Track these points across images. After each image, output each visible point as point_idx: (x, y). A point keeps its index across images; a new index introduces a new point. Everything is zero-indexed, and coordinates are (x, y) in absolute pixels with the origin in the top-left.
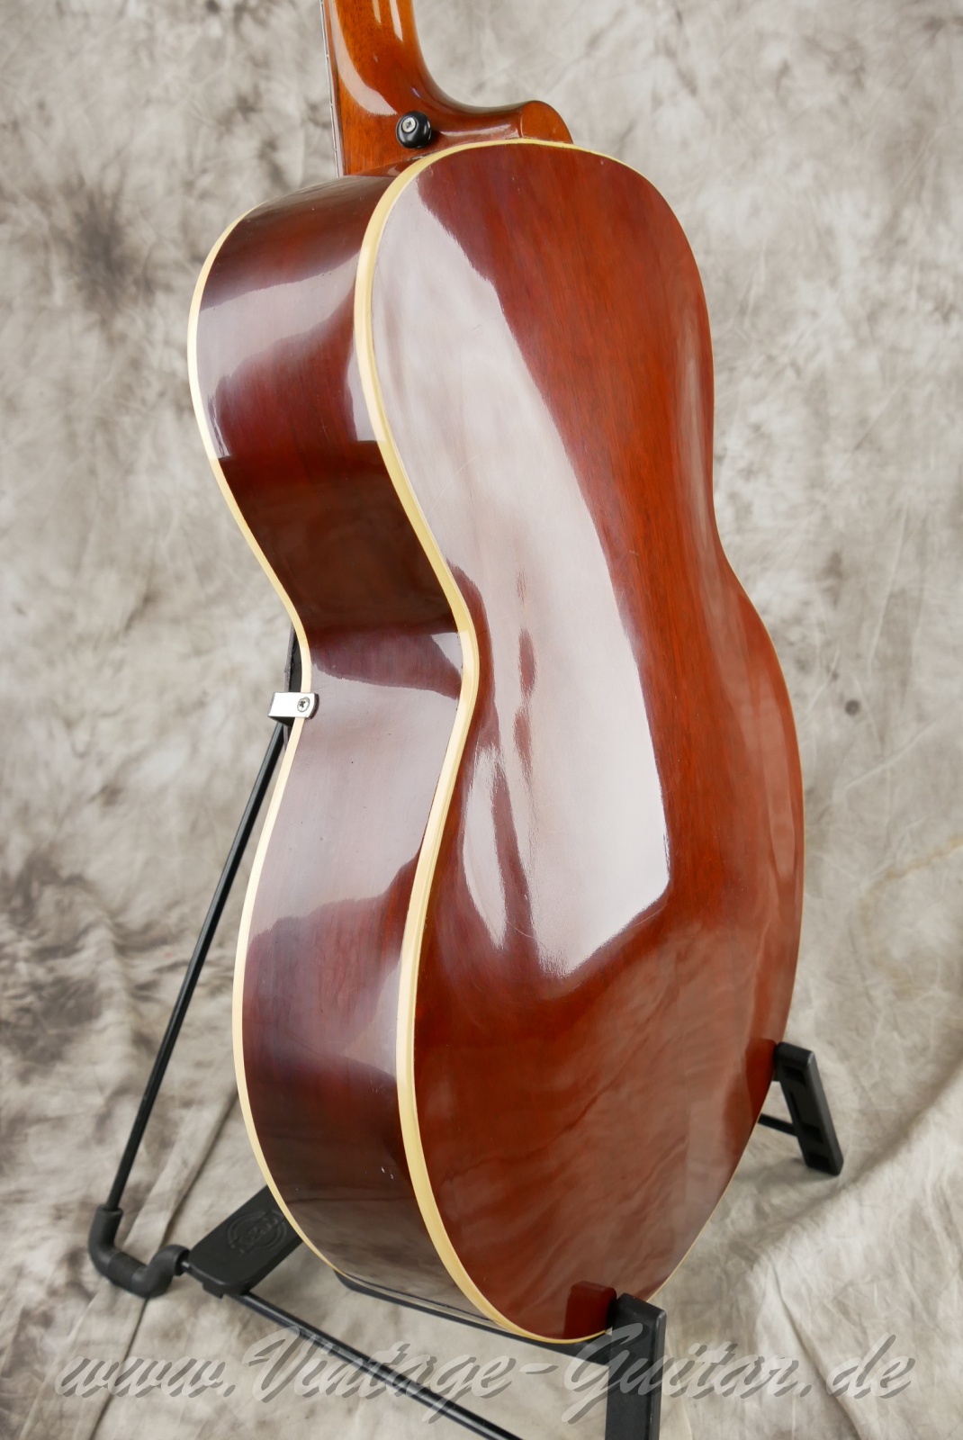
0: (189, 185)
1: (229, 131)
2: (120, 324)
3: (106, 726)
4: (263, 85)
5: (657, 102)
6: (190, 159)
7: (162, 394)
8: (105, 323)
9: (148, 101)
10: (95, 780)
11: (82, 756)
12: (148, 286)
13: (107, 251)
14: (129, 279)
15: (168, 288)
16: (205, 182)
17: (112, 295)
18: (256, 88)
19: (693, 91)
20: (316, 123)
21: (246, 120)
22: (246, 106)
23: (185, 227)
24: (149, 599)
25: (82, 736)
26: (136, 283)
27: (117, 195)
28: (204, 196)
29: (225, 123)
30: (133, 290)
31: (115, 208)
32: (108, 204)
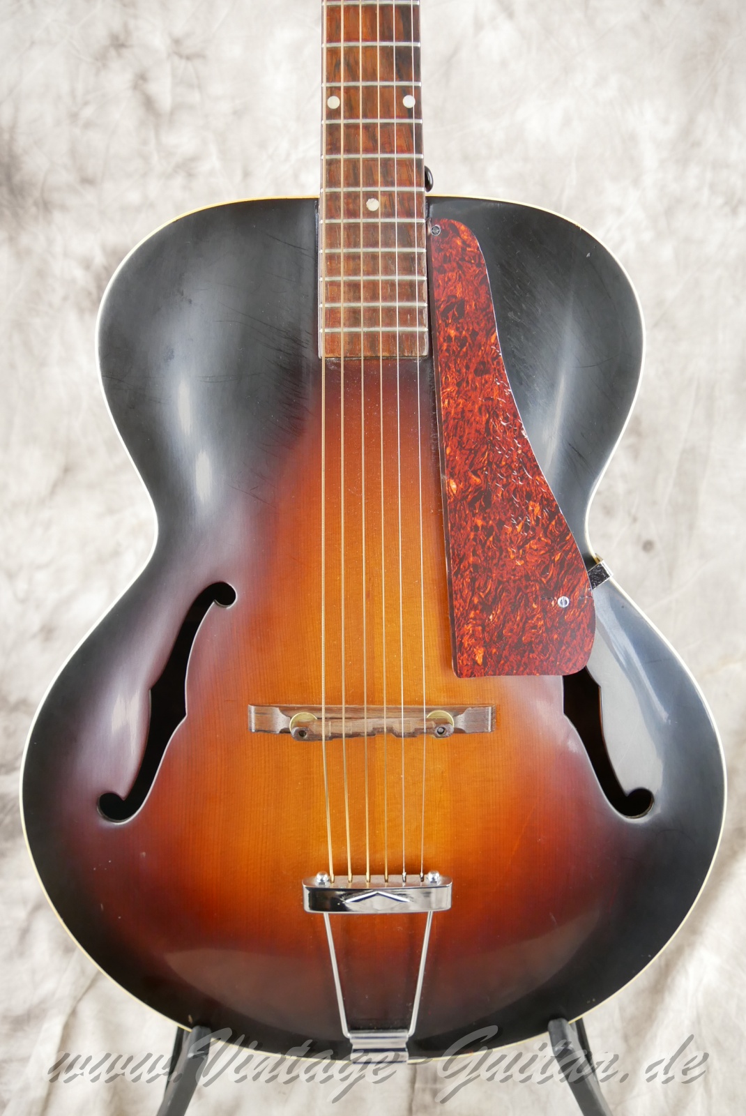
0: (74, 117)
1: (104, 66)
2: (25, 240)
3: (41, 577)
4: (132, 23)
5: (478, 26)
6: (73, 93)
7: (65, 298)
8: (12, 240)
9: (33, 43)
10: (35, 621)
11: (23, 601)
12: (46, 206)
13: (9, 177)
14: (30, 201)
15: (64, 208)
16: (88, 112)
17: (15, 215)
18: (125, 25)
19: (511, 15)
20: (181, 56)
21: (119, 55)
22: (118, 43)
23: (73, 153)
24: (67, 470)
25: (22, 585)
26: (36, 204)
27: (13, 128)
28: (88, 125)
29: (101, 59)
30: (33, 210)
31: (12, 139)
32: (6, 136)
